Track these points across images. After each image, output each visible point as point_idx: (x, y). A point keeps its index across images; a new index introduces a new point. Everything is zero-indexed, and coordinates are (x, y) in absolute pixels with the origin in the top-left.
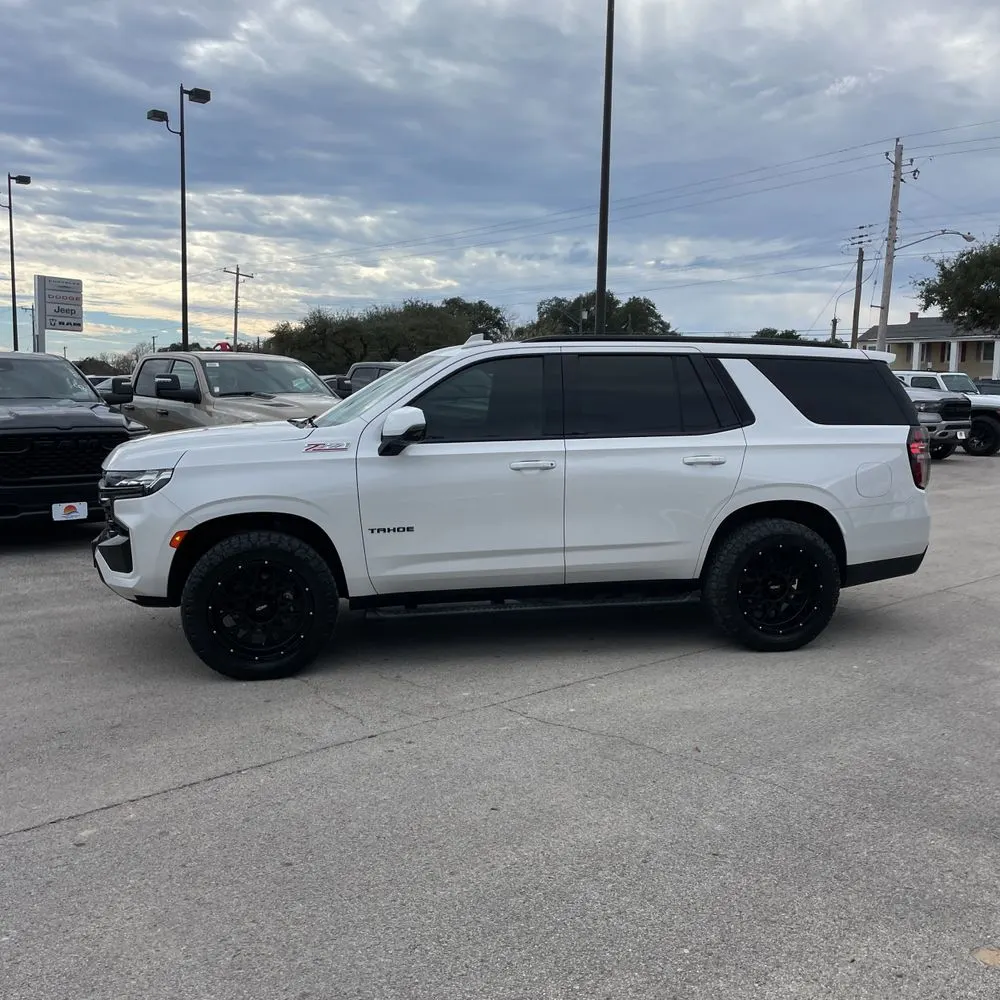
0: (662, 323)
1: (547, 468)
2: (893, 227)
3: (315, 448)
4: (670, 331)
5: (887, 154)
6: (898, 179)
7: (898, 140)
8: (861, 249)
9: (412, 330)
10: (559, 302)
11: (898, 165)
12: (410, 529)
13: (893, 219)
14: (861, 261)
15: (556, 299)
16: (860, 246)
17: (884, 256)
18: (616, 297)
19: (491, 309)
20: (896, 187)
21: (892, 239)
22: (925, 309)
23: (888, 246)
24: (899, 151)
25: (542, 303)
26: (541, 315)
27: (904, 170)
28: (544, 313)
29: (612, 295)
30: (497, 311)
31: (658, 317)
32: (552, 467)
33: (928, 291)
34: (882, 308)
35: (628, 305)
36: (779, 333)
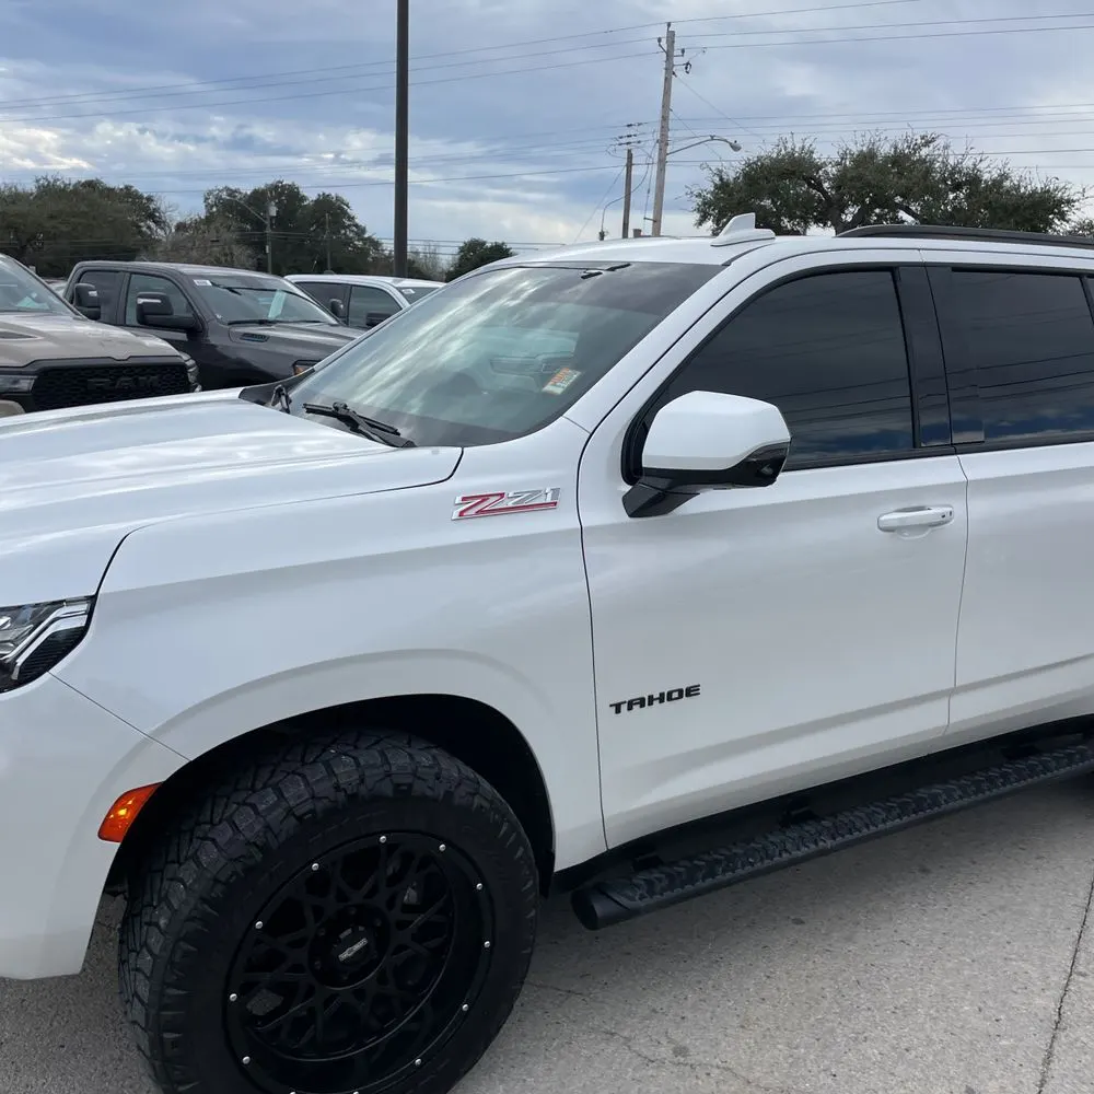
0: (356, 226)
1: (939, 524)
2: (664, 128)
3: (480, 506)
4: (366, 236)
5: (659, 40)
6: (670, 72)
7: (669, 25)
8: (629, 151)
9: (52, 217)
10: (232, 193)
11: (669, 55)
12: (691, 691)
13: (665, 119)
14: (629, 165)
15: (227, 189)
16: (629, 147)
17: (656, 160)
18: (303, 192)
19: (141, 197)
20: (667, 81)
21: (663, 142)
22: (700, 224)
23: (660, 149)
24: (671, 36)
25: (210, 193)
26: (209, 206)
27: (676, 61)
28: (212, 206)
29: (297, 188)
30: (150, 199)
31: (351, 218)
32: (943, 521)
33: (704, 204)
34: (655, 221)
35: (317, 202)
36: (489, 245)
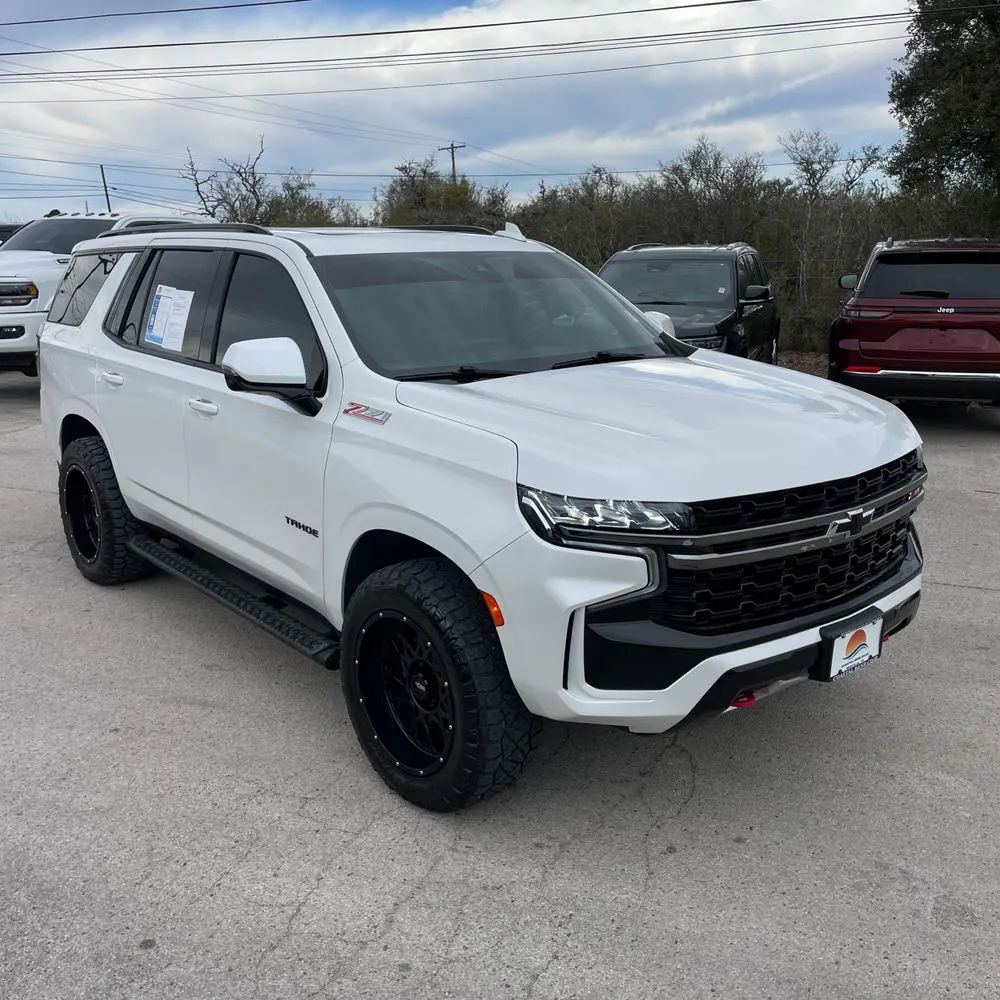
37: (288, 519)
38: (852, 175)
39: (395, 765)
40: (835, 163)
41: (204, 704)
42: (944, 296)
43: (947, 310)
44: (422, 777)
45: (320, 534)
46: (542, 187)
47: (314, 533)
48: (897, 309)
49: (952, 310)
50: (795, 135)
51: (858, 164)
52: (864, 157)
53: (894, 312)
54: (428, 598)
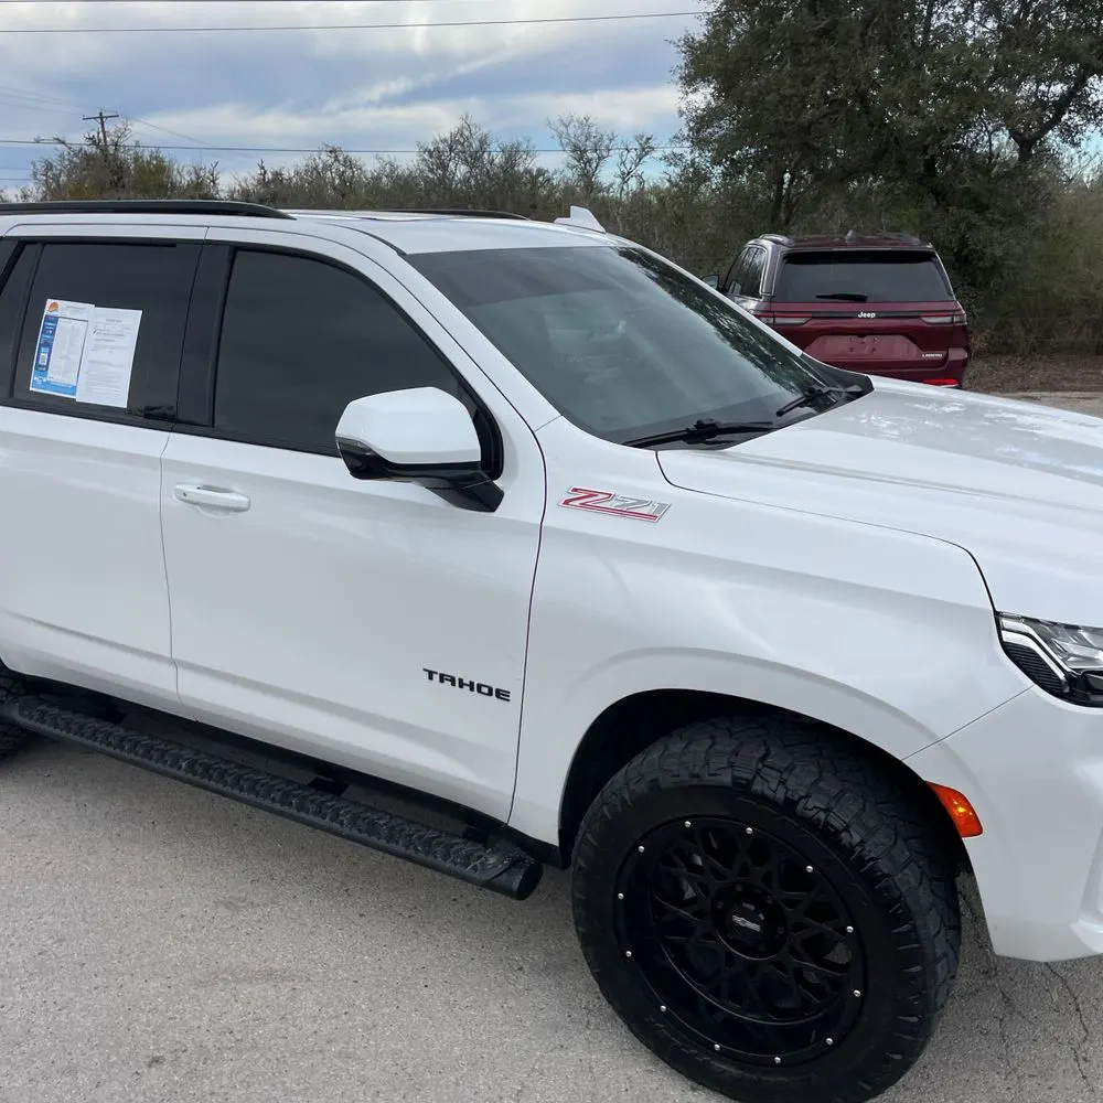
37: (431, 674)
38: (628, 166)
39: (713, 1049)
40: (611, 153)
41: (270, 975)
42: (862, 299)
43: (869, 315)
44: (778, 1065)
45: (515, 696)
46: (262, 168)
47: (501, 694)
48: (815, 315)
49: (873, 315)
50: (565, 120)
51: (633, 154)
52: (638, 147)
53: (813, 318)
54: (807, 796)
